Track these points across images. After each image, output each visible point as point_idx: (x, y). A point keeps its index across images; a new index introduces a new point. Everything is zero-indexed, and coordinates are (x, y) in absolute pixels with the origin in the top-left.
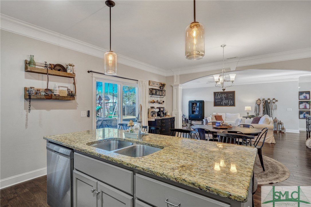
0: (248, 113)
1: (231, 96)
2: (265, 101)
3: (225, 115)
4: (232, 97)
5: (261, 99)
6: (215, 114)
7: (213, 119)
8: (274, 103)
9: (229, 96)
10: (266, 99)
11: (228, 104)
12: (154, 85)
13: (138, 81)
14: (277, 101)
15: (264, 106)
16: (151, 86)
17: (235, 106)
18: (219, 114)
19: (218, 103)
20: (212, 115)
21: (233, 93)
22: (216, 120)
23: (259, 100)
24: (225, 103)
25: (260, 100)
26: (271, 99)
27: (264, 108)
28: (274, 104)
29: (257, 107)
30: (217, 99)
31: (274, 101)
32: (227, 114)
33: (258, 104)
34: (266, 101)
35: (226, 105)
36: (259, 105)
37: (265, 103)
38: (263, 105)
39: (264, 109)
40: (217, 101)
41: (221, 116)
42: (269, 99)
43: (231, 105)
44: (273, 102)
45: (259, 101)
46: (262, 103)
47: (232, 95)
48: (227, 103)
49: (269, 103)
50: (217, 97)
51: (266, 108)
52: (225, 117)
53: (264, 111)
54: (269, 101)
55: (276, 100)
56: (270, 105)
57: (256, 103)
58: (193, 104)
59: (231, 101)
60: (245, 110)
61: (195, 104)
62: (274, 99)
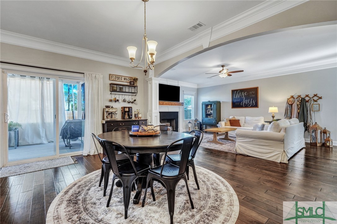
0: (273, 117)
1: (253, 94)
2: (301, 99)
3: (244, 120)
4: (254, 96)
6: (231, 117)
7: (227, 125)
8: (316, 101)
9: (251, 94)
10: (303, 96)
11: (249, 105)
12: (118, 80)
13: (84, 73)
14: (320, 98)
15: (299, 106)
16: (112, 80)
17: (258, 108)
18: (237, 118)
19: (236, 104)
20: (227, 119)
21: (256, 90)
22: (231, 126)
23: (292, 97)
24: (245, 104)
25: (294, 98)
26: (311, 96)
27: (299, 109)
28: (316, 103)
29: (289, 108)
30: (236, 99)
31: (316, 98)
32: (246, 117)
33: (290, 103)
34: (303, 99)
35: (246, 106)
36: (292, 105)
37: (301, 101)
39: (299, 111)
40: (235, 101)
41: (239, 120)
42: (307, 96)
43: (252, 106)
44: (313, 100)
45: (292, 99)
46: (296, 101)
47: (254, 92)
48: (248, 103)
49: (308, 101)
50: (236, 96)
51: (302, 108)
52: (243, 121)
53: (299, 113)
54: (307, 99)
55: (318, 97)
56: (308, 104)
57: (288, 102)
58: (207, 106)
59: (252, 101)
60: (269, 112)
61: (209, 106)
62: (315, 95)
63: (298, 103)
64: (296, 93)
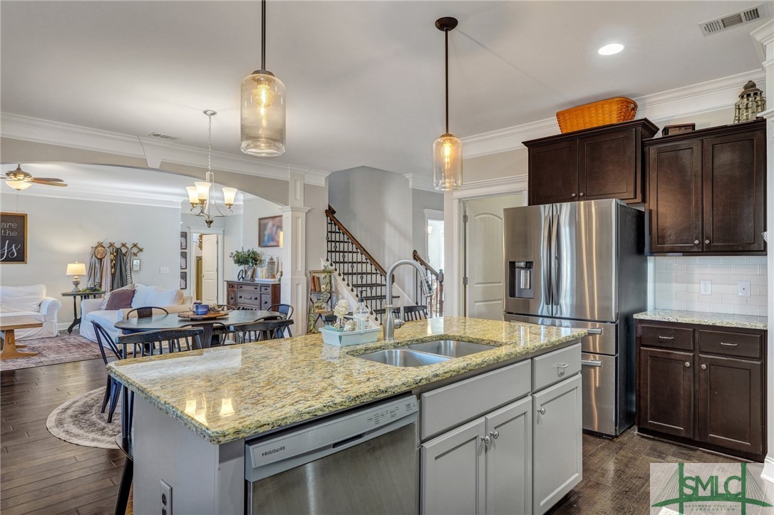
0: (77, 284)
2: (115, 250)
5: (106, 245)
8: (135, 255)
10: (118, 245)
14: (141, 250)
15: (114, 262)
17: (26, 263)
23: (100, 245)
25: (104, 248)
26: (129, 246)
27: (114, 267)
28: (136, 258)
29: (96, 265)
31: (135, 250)
33: (99, 257)
34: (118, 251)
36: (101, 260)
37: (117, 254)
38: (112, 261)
39: (113, 270)
42: (124, 245)
43: (9, 260)
44: (133, 253)
45: (100, 248)
46: (108, 254)
49: (125, 255)
51: (118, 267)
53: (113, 275)
54: (124, 250)
55: (138, 248)
56: (127, 260)
57: (94, 254)
59: (10, 246)
60: (68, 274)
62: (135, 245)
63: (112, 256)
64: (106, 238)
